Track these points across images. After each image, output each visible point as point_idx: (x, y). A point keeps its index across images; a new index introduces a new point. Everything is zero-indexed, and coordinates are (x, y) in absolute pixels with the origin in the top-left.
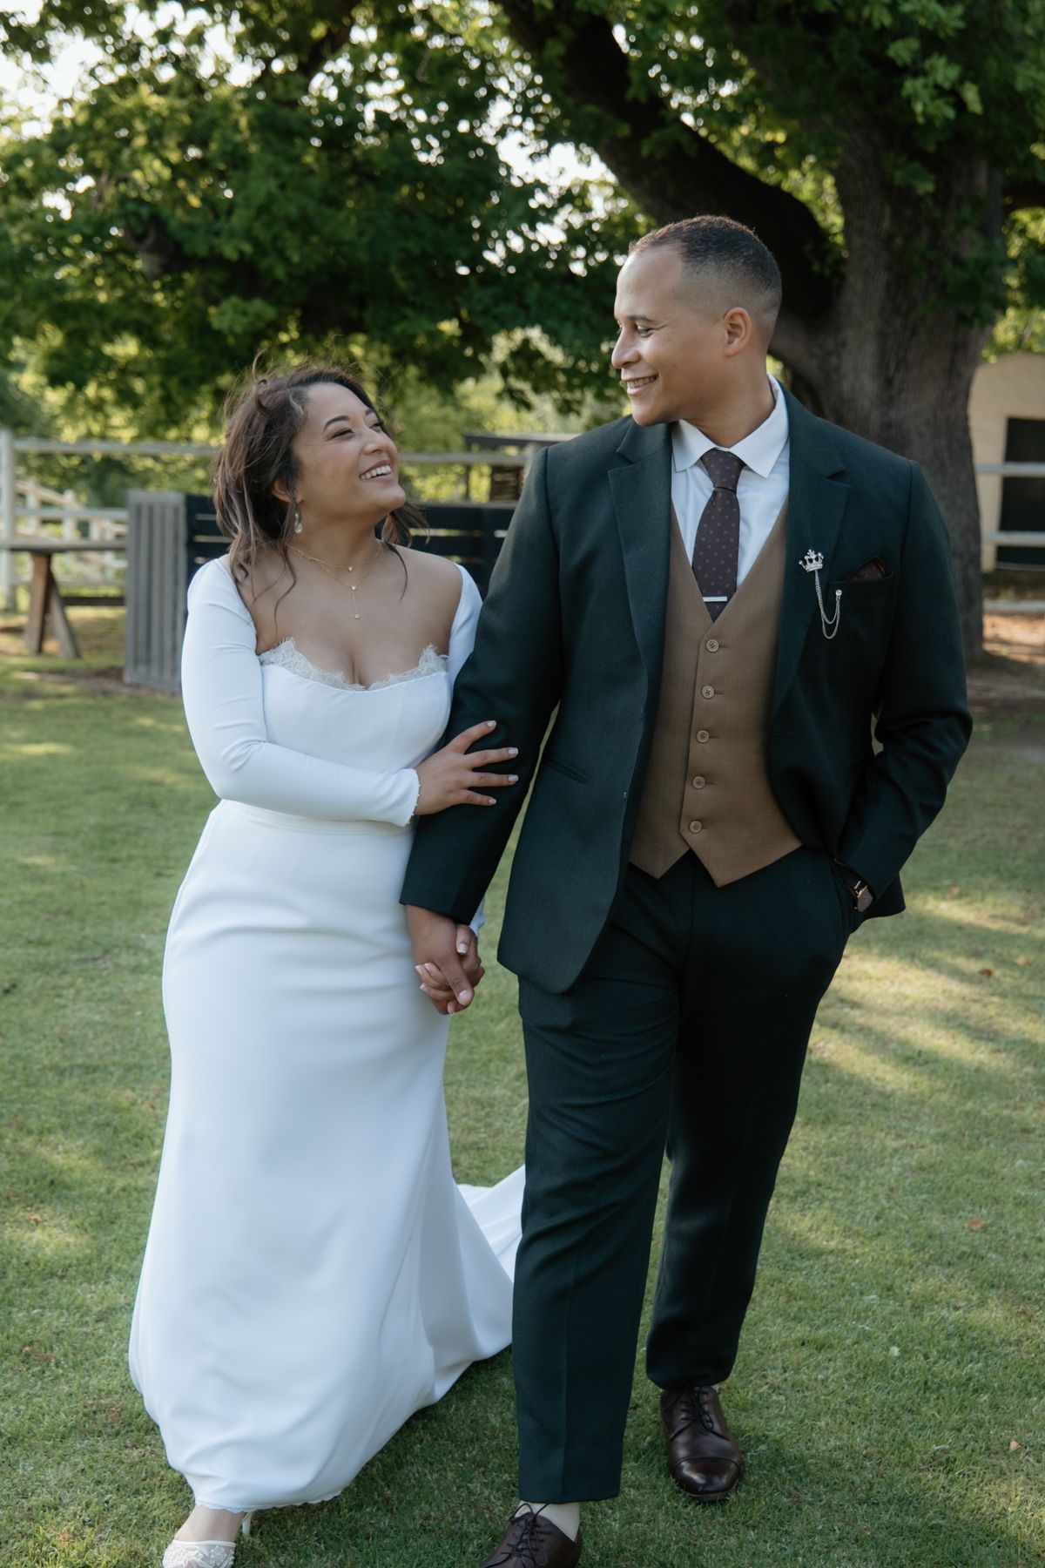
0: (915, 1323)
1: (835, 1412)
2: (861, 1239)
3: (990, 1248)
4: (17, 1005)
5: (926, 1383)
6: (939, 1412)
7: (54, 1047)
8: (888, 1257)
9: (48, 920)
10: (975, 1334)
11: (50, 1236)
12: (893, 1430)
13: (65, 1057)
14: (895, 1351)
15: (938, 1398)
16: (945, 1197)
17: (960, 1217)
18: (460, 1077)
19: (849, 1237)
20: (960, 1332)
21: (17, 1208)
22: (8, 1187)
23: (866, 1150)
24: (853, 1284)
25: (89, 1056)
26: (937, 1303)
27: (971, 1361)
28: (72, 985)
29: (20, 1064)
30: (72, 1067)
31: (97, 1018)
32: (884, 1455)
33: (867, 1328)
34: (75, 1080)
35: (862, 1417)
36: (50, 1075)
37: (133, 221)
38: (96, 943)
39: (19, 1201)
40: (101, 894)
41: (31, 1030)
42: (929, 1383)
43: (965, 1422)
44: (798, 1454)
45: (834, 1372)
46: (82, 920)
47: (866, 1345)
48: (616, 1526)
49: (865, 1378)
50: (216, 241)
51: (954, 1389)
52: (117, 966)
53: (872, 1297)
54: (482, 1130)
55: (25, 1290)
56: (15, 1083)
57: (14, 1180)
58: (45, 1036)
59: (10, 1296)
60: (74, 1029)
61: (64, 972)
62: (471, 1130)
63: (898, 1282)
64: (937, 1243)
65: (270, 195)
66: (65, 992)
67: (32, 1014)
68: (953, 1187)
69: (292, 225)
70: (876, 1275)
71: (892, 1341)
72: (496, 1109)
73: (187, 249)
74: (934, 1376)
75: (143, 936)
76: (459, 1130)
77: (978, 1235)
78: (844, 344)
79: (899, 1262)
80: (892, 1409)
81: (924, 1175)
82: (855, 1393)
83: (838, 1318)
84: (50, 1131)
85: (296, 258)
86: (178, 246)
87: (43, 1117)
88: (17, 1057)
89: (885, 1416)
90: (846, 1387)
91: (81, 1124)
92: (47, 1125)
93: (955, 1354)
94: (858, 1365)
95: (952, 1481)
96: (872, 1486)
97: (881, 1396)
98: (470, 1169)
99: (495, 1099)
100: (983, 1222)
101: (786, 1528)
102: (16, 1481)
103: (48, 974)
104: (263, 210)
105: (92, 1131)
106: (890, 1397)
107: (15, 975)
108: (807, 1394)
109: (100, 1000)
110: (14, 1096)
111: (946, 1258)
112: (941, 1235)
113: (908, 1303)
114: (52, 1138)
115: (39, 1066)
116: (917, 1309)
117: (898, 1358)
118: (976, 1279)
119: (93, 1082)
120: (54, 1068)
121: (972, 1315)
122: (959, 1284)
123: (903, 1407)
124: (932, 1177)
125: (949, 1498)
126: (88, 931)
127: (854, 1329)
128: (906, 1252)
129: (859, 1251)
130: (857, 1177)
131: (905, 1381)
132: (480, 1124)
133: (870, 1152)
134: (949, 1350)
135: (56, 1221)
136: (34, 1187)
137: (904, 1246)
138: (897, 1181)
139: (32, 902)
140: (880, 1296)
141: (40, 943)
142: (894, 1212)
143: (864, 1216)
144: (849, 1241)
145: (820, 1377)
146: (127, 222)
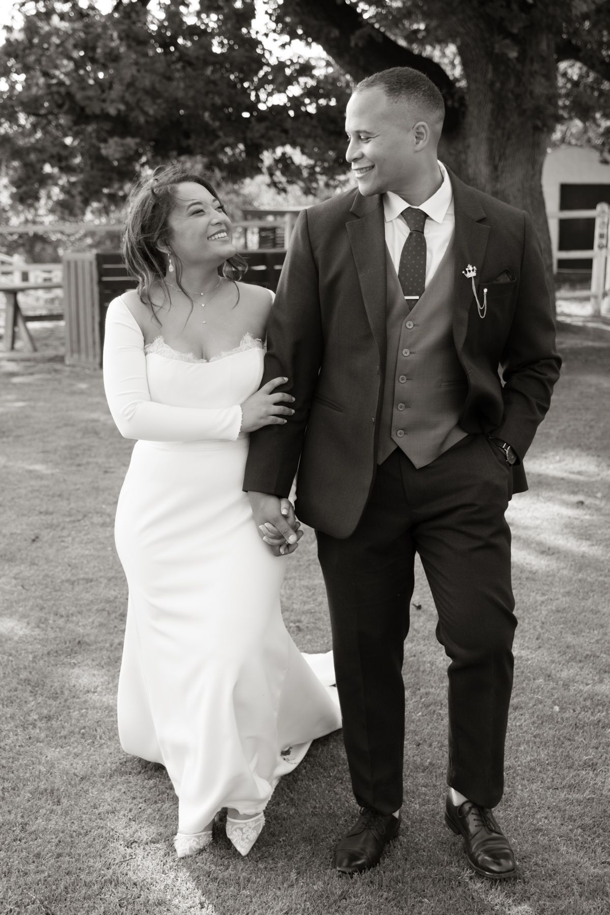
0: (566, 693)
1: (528, 742)
2: (530, 650)
3: (601, 652)
4: (41, 548)
5: (576, 725)
6: (585, 739)
7: (66, 570)
8: (546, 659)
9: (49, 500)
10: (599, 698)
11: (83, 671)
12: (561, 750)
13: (73, 574)
14: (557, 708)
15: (583, 732)
16: (573, 626)
17: (583, 636)
18: (294, 574)
19: (523, 649)
20: (591, 697)
21: (62, 657)
22: (55, 646)
23: (526, 603)
24: (529, 674)
25: (86, 573)
26: (576, 682)
27: (599, 712)
28: (69, 535)
29: (49, 580)
30: (78, 580)
31: (87, 552)
32: (558, 763)
33: (540, 697)
34: (81, 587)
35: (543, 743)
36: (67, 584)
37: (56, 97)
38: (78, 511)
39: (63, 653)
40: (76, 484)
41: (52, 561)
42: (578, 725)
43: (600, 743)
44: (511, 765)
45: (525, 721)
46: (68, 499)
47: (540, 706)
48: (417, 806)
49: (542, 723)
50: (104, 105)
51: (592, 727)
52: (92, 523)
53: (540, 680)
54: (312, 602)
55: (75, 700)
56: (48, 590)
57: (58, 642)
58: (60, 564)
59: (68, 703)
60: (75, 559)
61: (63, 528)
62: (305, 603)
63: (553, 672)
64: (572, 650)
65: (133, 76)
66: (66, 539)
67: (51, 552)
68: (577, 620)
69: (146, 92)
70: (541, 669)
71: (554, 703)
72: (317, 591)
73: (88, 111)
74: (580, 720)
75: (104, 506)
76: (299, 603)
77: (594, 645)
78: (468, 147)
79: (553, 662)
80: (559, 739)
81: (560, 614)
82: (537, 732)
83: (523, 693)
84: (72, 615)
85: (151, 112)
86: (83, 109)
87: (67, 608)
88: (46, 576)
89: (556, 743)
90: (533, 728)
91: (90, 610)
92: (71, 612)
93: (590, 708)
94: (537, 717)
95: (597, 775)
96: (553, 779)
97: (552, 732)
98: (308, 623)
99: (316, 585)
100: (596, 638)
101: (509, 803)
102: (89, 800)
103: (54, 530)
104: (130, 85)
105: (96, 614)
106: (557, 732)
107: (36, 531)
108: (511, 733)
109: (86, 543)
110: (50, 597)
111: (578, 658)
112: (574, 646)
113: (561, 683)
114: (75, 618)
115: (59, 581)
116: (566, 686)
117: (560, 712)
118: (596, 669)
119: (91, 587)
120: (68, 581)
121: (596, 687)
122: (587, 672)
123: (565, 737)
124: (565, 615)
125: (595, 784)
126: (73, 505)
127: (532, 698)
128: (556, 656)
129: (529, 657)
130: (523, 617)
131: (564, 724)
132: (309, 600)
133: (528, 604)
134: (586, 706)
135: (85, 663)
136: (70, 645)
137: (555, 653)
138: (545, 618)
139: (38, 491)
140: (545, 680)
141: (47, 513)
142: (546, 635)
143: (529, 638)
144: (522, 652)
145: (518, 724)
146: (53, 98)
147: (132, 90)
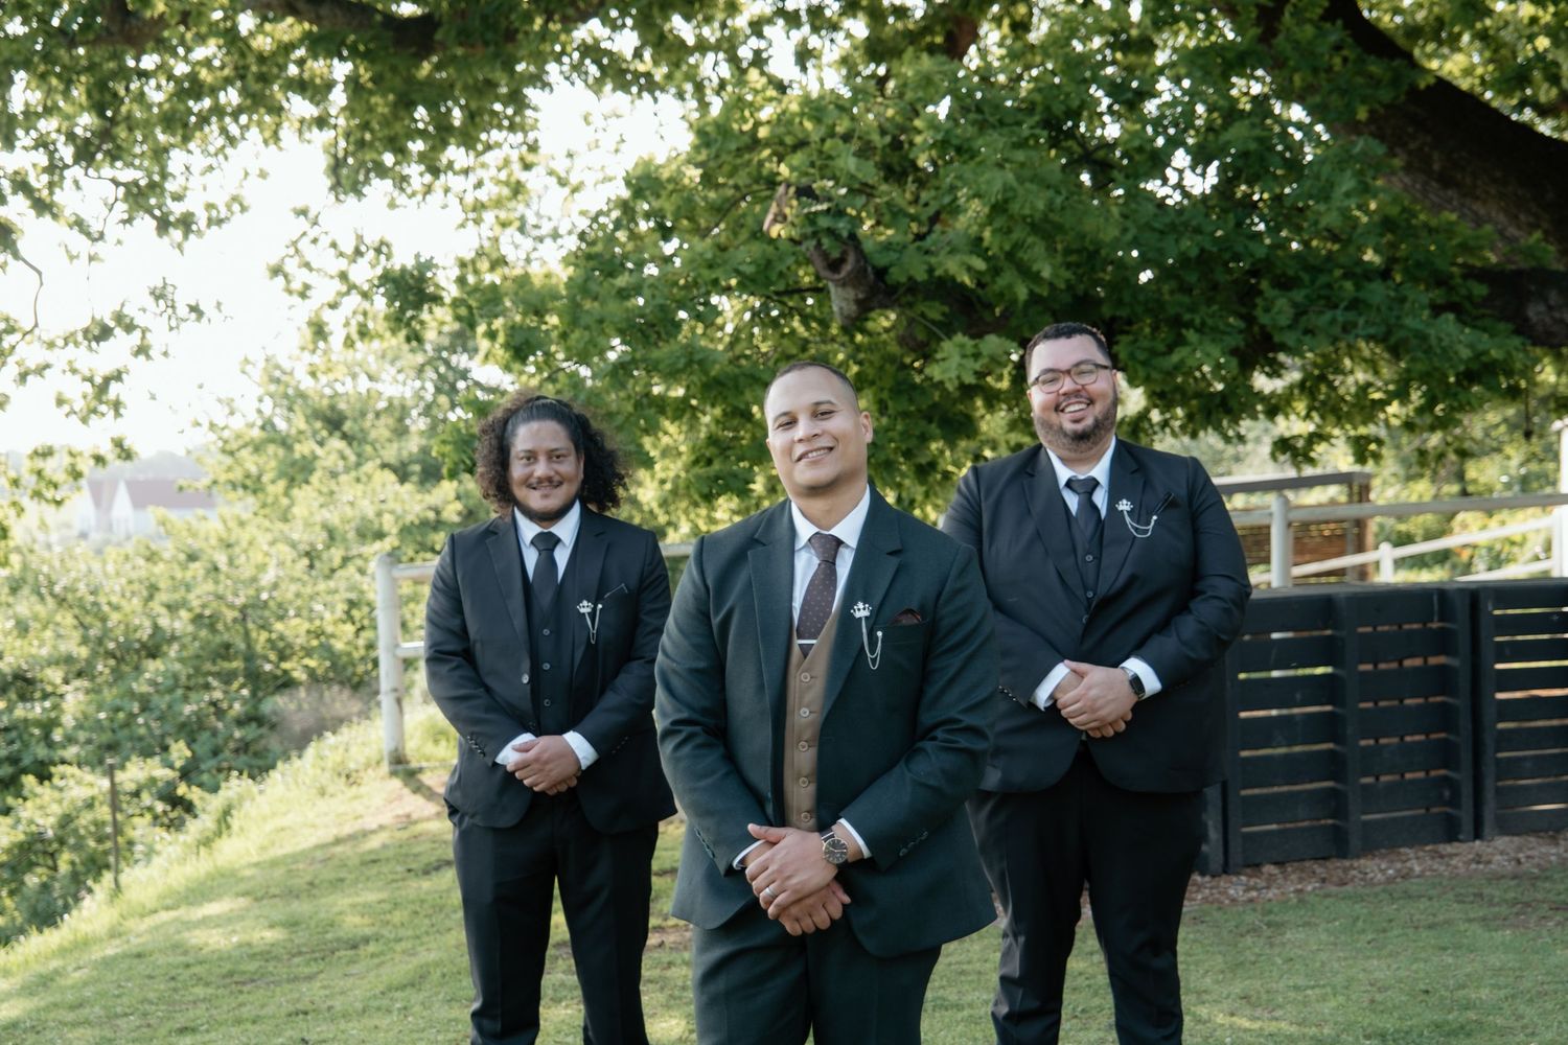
37: (826, 242)
50: (933, 260)
65: (1006, 188)
69: (1035, 228)
73: (897, 275)
85: (1046, 273)
86: (881, 273)
146: (819, 245)
147: (1000, 222)
